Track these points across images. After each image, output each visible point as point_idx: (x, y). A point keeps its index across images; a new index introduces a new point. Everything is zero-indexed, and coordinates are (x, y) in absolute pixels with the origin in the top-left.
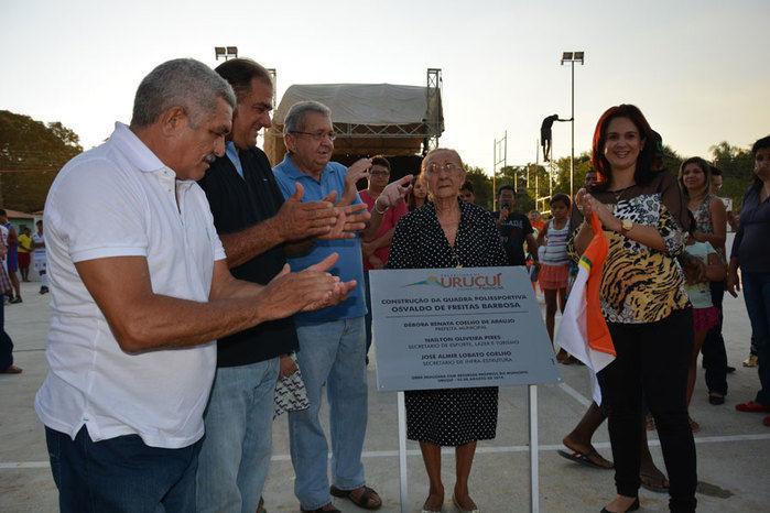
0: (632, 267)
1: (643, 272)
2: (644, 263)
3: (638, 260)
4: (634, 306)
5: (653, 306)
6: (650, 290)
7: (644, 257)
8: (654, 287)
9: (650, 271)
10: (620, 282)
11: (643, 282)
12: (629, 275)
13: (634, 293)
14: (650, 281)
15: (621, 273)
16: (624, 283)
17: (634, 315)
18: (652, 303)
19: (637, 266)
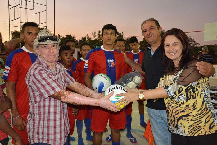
0: (178, 109)
1: (183, 111)
2: (183, 106)
3: (180, 105)
4: (182, 127)
5: (192, 127)
6: (189, 119)
7: (183, 103)
8: (191, 117)
9: (187, 110)
10: (174, 116)
11: (184, 116)
12: (177, 112)
13: (181, 121)
14: (188, 115)
15: (174, 111)
16: (176, 116)
17: (184, 131)
18: (191, 126)
19: (180, 108)
